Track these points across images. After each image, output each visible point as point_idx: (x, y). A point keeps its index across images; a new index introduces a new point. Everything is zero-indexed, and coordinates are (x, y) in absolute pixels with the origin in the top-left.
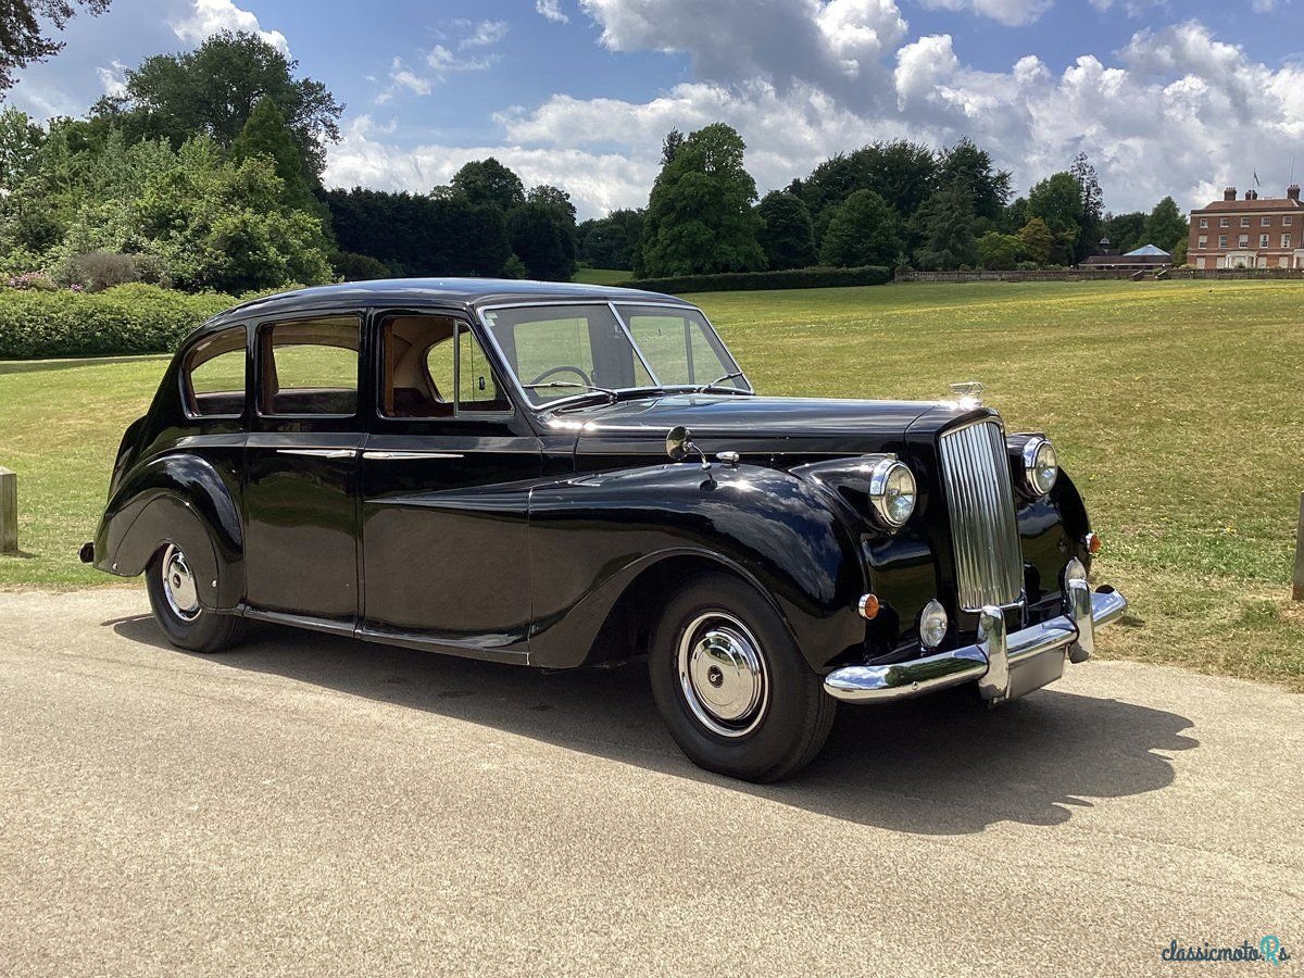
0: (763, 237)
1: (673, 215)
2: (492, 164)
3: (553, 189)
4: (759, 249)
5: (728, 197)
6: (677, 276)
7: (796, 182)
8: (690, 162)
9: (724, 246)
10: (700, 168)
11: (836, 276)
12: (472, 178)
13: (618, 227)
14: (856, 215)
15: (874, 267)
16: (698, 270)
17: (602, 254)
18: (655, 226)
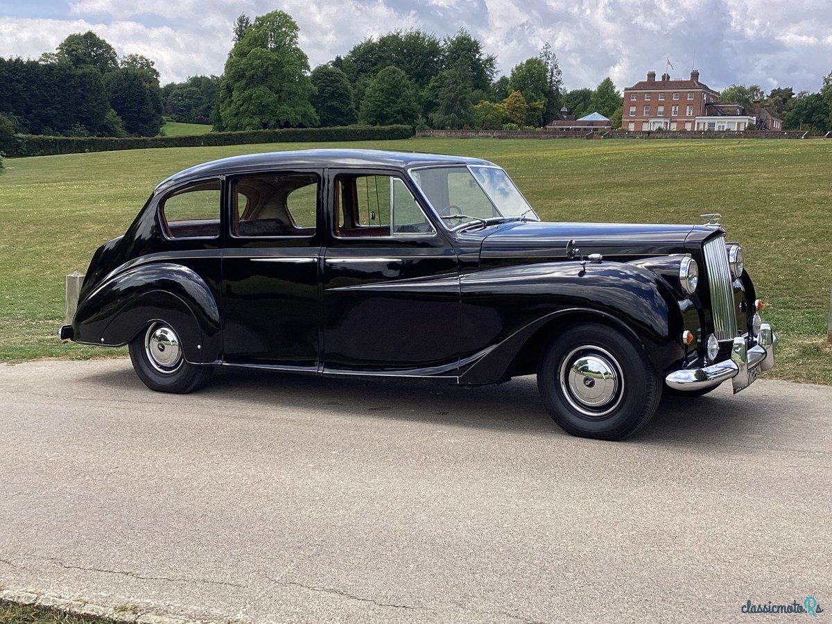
0: (314, 100)
1: (244, 82)
2: (90, 35)
3: (142, 58)
4: (312, 110)
5: (287, 69)
6: (248, 130)
7: (338, 59)
8: (256, 39)
9: (285, 107)
10: (264, 46)
11: (371, 131)
12: (74, 47)
13: (195, 89)
14: (385, 85)
15: (400, 126)
16: (265, 126)
17: (182, 111)
18: (229, 89)
